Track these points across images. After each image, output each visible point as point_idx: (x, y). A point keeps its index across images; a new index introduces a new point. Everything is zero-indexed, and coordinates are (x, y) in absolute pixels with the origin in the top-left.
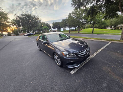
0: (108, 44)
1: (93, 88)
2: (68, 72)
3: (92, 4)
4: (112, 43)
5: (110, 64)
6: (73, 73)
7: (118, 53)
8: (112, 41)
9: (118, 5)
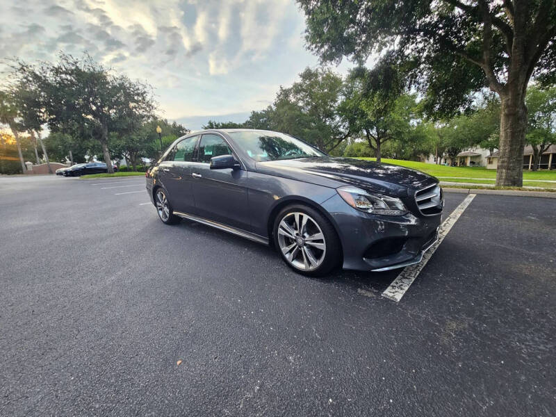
0: (469, 200)
1: (542, 347)
2: (369, 295)
3: (384, 52)
4: (479, 195)
5: (533, 253)
6: (399, 297)
7: (531, 220)
8: (479, 191)
9: (481, 60)
